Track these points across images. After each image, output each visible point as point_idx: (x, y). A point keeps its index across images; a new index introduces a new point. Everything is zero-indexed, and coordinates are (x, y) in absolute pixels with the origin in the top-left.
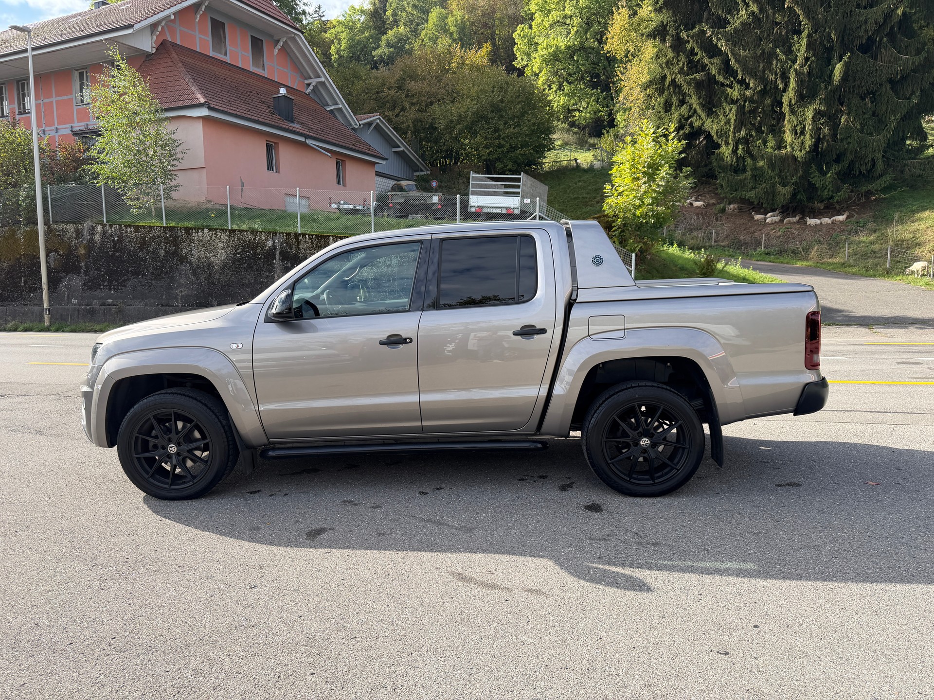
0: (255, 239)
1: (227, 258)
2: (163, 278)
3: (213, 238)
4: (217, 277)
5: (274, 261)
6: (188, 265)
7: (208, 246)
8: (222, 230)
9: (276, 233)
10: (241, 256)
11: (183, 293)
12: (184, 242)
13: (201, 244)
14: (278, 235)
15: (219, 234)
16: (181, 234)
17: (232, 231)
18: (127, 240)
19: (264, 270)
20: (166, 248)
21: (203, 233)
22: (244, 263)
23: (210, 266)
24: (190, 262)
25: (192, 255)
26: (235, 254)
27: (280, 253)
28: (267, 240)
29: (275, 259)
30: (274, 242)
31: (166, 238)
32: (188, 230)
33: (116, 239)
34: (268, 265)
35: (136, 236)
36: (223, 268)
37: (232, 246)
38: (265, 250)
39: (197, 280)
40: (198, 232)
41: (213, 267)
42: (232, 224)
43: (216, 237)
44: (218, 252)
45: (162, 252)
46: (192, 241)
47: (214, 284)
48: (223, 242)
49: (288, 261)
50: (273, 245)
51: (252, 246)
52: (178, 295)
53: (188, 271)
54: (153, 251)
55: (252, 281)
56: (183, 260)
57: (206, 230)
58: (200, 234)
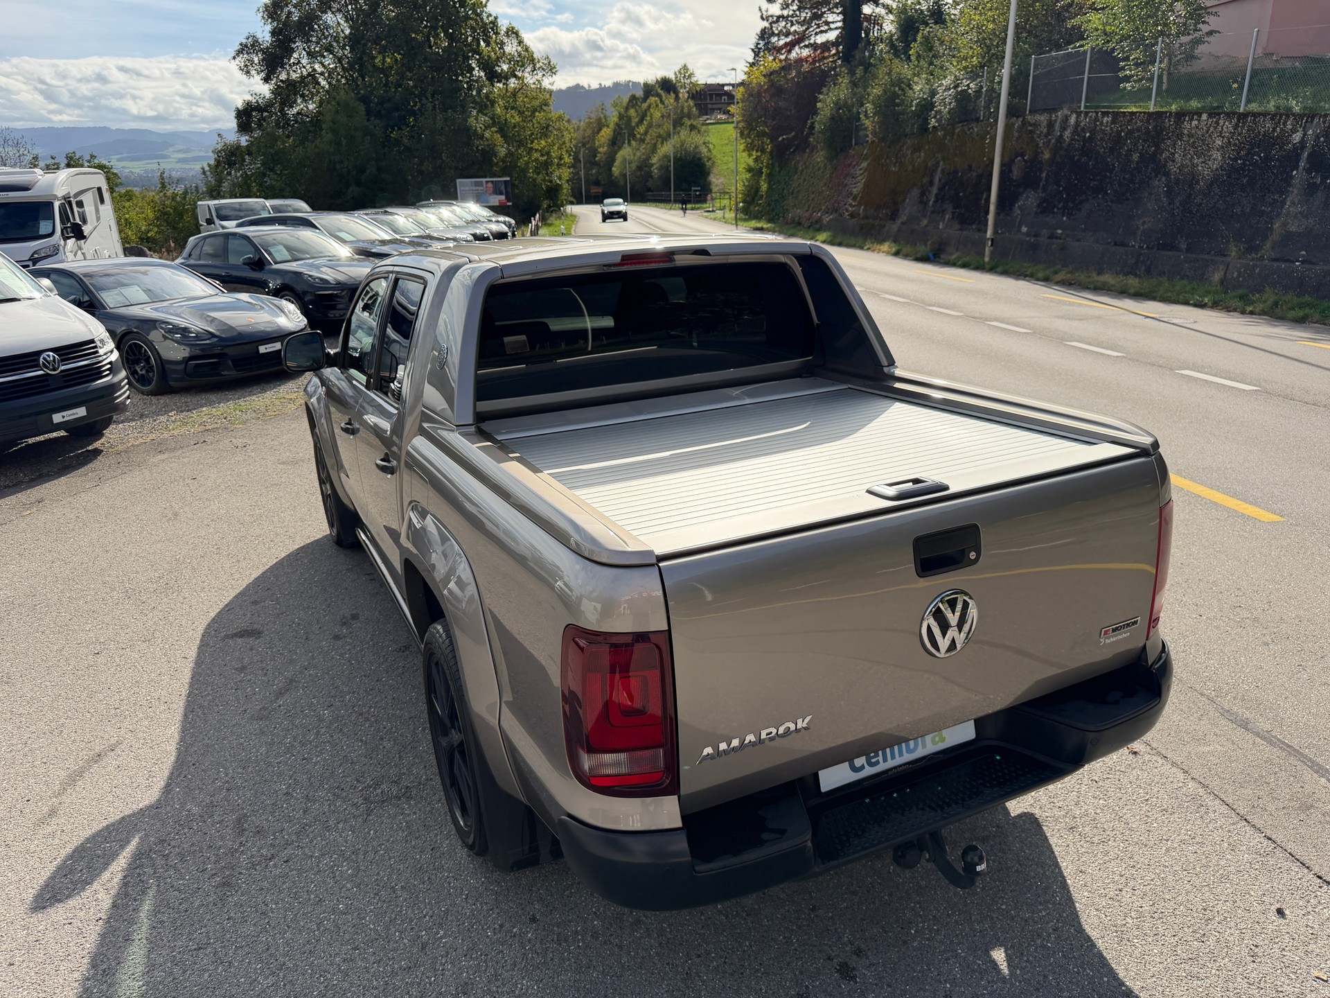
0: (1274, 130)
1: (1221, 167)
2: (1127, 199)
3: (1212, 129)
4: (1198, 200)
5: (1295, 172)
6: (1164, 179)
7: (1200, 146)
8: (1229, 115)
9: (1313, 117)
10: (1243, 163)
11: (1146, 226)
12: (1169, 138)
13: (1192, 141)
14: (1316, 120)
15: (1221, 122)
16: (1168, 125)
17: (1242, 117)
18: (1099, 137)
19: (1272, 189)
20: (1143, 149)
21: (1199, 121)
22: (1245, 176)
23: (1193, 179)
24: (1167, 174)
25: (1173, 161)
26: (1235, 159)
27: (1309, 155)
28: (1294, 131)
29: (1296, 168)
30: (1305, 135)
31: (1148, 132)
32: (1180, 116)
33: (1088, 135)
34: (1281, 180)
35: (1111, 129)
36: (1210, 186)
37: (1235, 144)
38: (1285, 150)
39: (1170, 204)
40: (1192, 120)
41: (1198, 182)
42: (1249, 101)
43: (1215, 128)
44: (1211, 155)
45: (1136, 157)
46: (1180, 136)
47: (1190, 212)
48: (1223, 137)
49: (1317, 172)
50: (1302, 142)
51: (1267, 142)
52: (1138, 228)
53: (1161, 190)
54: (1126, 156)
55: (1248, 210)
56: (1161, 169)
57: (1204, 116)
58: (1195, 123)
